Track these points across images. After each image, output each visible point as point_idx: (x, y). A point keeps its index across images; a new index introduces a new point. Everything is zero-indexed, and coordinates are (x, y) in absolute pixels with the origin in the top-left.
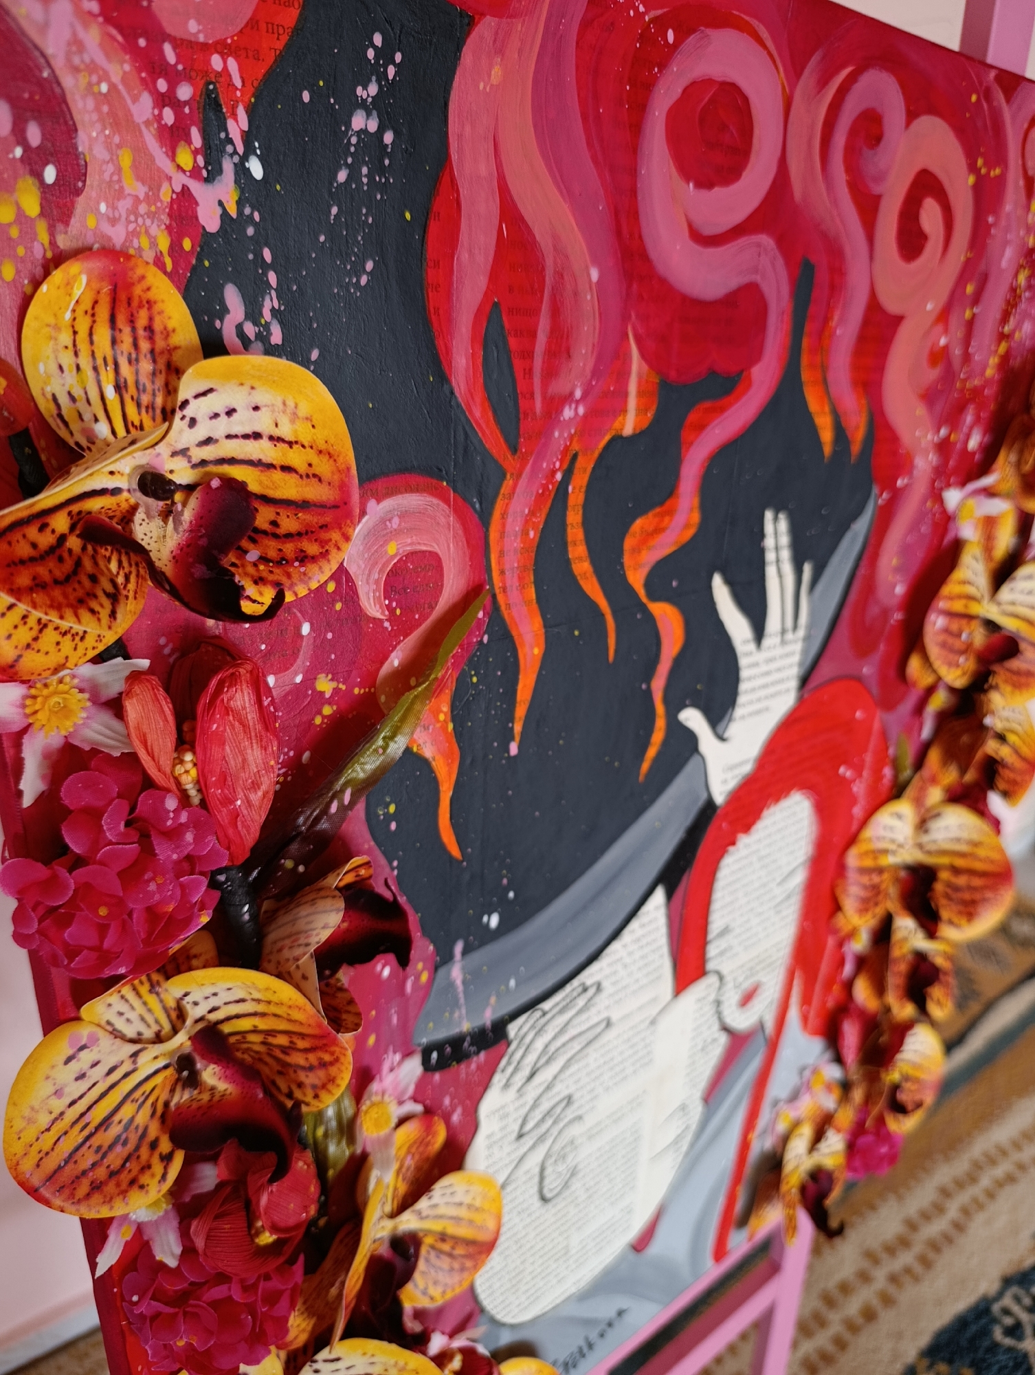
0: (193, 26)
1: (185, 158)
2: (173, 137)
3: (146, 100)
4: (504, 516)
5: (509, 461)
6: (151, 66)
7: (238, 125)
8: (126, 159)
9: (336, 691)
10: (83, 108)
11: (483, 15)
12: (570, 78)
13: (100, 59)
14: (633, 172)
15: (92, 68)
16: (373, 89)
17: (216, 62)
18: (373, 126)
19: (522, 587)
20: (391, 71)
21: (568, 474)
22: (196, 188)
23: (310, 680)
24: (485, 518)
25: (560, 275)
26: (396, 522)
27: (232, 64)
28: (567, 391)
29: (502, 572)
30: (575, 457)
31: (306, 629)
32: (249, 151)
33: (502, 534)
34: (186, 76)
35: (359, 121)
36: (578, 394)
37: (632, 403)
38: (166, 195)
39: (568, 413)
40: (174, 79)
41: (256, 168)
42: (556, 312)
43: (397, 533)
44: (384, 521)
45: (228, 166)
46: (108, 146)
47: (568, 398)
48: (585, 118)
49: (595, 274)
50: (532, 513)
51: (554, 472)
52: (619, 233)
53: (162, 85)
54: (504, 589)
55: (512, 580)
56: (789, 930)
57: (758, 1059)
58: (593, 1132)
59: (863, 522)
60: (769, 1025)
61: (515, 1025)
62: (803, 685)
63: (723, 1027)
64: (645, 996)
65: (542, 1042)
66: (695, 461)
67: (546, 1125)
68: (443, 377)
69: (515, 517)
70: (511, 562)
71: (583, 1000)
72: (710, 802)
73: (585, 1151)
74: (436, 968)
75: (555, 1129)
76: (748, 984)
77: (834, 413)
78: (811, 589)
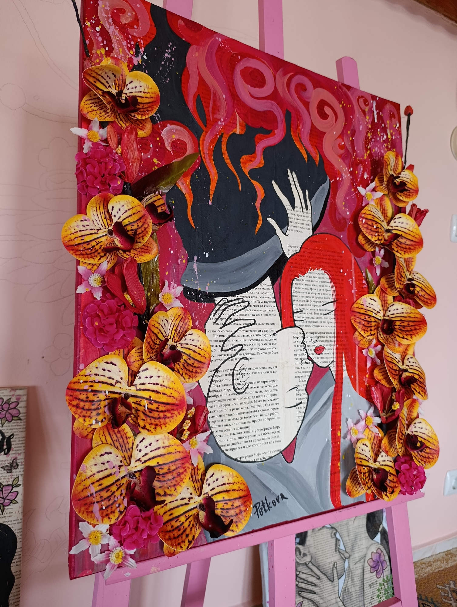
0: (135, 34)
1: (132, 52)
2: (130, 49)
3: (125, 42)
4: (203, 140)
5: (204, 128)
6: (127, 38)
7: (142, 50)
8: (121, 50)
9: (158, 163)
10: (114, 40)
11: (193, 45)
12: (214, 59)
13: (118, 35)
14: (233, 79)
15: (116, 36)
16: (170, 51)
17: (139, 40)
18: (169, 56)
19: (210, 159)
20: (174, 49)
21: (221, 136)
22: (133, 57)
23: (152, 158)
24: (199, 139)
25: (215, 95)
26: (174, 131)
27: (142, 41)
28: (219, 118)
29: (204, 153)
30: (223, 134)
31: (151, 146)
32: (144, 54)
33: (203, 144)
34: (133, 41)
35: (166, 55)
36: (222, 120)
37: (238, 126)
38: (127, 57)
39: (220, 123)
40: (131, 40)
41: (145, 58)
42: (214, 101)
43: (175, 133)
44: (172, 129)
45: (140, 56)
46: (118, 47)
47: (220, 120)
48: (219, 66)
49: (224, 96)
50: (211, 142)
51: (217, 135)
52: (230, 90)
53: (128, 41)
54: (205, 158)
55: (207, 156)
56: (333, 330)
57: (331, 389)
58: (256, 371)
59: (326, 186)
60: (334, 373)
61: (217, 299)
62: (314, 229)
63: (309, 358)
64: (270, 319)
65: (228, 312)
66: (260, 147)
67: (233, 352)
68: (186, 105)
69: (207, 142)
70: (206, 152)
71: (243, 305)
72: (284, 254)
73: (252, 378)
74: (188, 261)
75: (238, 357)
76: (318, 344)
77: (306, 150)
78: (310, 199)
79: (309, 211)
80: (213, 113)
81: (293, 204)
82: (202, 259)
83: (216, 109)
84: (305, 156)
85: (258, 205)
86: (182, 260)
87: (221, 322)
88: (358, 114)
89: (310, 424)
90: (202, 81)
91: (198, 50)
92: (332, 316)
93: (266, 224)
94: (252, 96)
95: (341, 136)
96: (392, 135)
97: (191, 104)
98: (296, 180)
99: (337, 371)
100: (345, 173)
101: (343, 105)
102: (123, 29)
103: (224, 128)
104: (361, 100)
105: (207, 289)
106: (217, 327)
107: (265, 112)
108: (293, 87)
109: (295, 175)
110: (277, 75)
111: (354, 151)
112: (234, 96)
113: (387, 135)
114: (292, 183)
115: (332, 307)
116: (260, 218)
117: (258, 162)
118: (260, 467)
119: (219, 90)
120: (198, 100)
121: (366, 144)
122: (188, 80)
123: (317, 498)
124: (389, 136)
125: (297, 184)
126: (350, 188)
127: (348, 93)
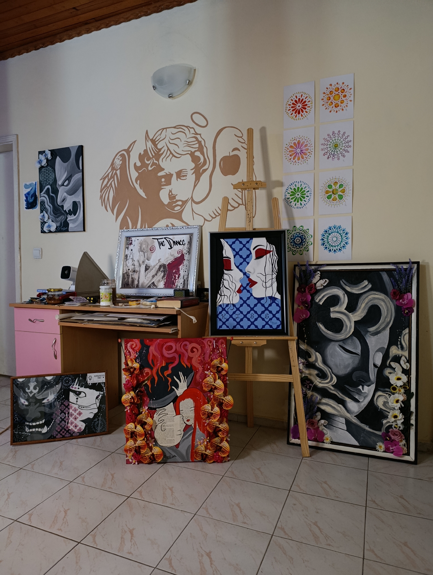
5: (154, 367)
25: (157, 357)
30: (159, 367)
37: (164, 364)
47: (158, 363)
50: (156, 370)
52: (161, 354)
54: (154, 375)
56: (193, 415)
57: (192, 431)
58: (167, 426)
59: (193, 373)
60: (193, 427)
61: (157, 409)
62: (188, 387)
63: (184, 423)
64: (172, 413)
65: (160, 412)
66: (170, 368)
67: (161, 421)
68: (149, 363)
69: (154, 371)
70: (154, 373)
71: (164, 410)
72: (177, 396)
73: (166, 428)
74: (150, 401)
75: (162, 423)
76: (188, 419)
77: (186, 364)
78: (186, 379)
79: (186, 382)
80: (156, 362)
81: (180, 382)
82: (153, 400)
83: (157, 361)
84: (185, 366)
85: (169, 384)
86: (148, 401)
87: (158, 415)
88: (207, 347)
89: (184, 440)
90: (153, 355)
91: (152, 347)
92: (193, 411)
93: (172, 388)
94: (168, 354)
95: (200, 356)
96: (221, 350)
97: (150, 362)
98: (182, 374)
99: (194, 426)
100: (200, 368)
101: (201, 346)
102: (133, 349)
103: (159, 365)
104: (209, 342)
105: (154, 407)
106: (157, 416)
107: (172, 357)
108: (182, 346)
109: (181, 373)
110: (177, 345)
111: (204, 360)
112: (162, 356)
113: (219, 351)
114: (180, 375)
115: (193, 408)
116: (170, 387)
117: (169, 372)
118: (168, 448)
119: (158, 355)
120: (152, 360)
121: (210, 356)
122: (149, 356)
123: (186, 458)
124: (220, 351)
125: (182, 375)
126: (202, 372)
127: (204, 341)
